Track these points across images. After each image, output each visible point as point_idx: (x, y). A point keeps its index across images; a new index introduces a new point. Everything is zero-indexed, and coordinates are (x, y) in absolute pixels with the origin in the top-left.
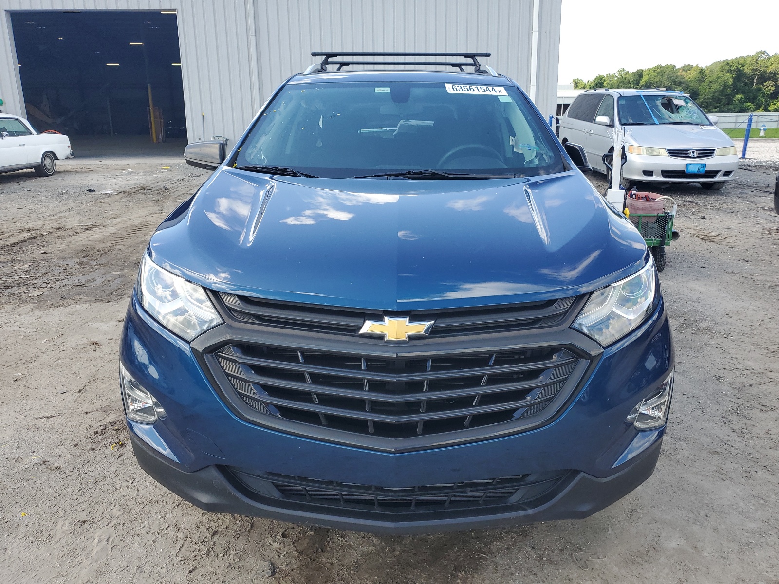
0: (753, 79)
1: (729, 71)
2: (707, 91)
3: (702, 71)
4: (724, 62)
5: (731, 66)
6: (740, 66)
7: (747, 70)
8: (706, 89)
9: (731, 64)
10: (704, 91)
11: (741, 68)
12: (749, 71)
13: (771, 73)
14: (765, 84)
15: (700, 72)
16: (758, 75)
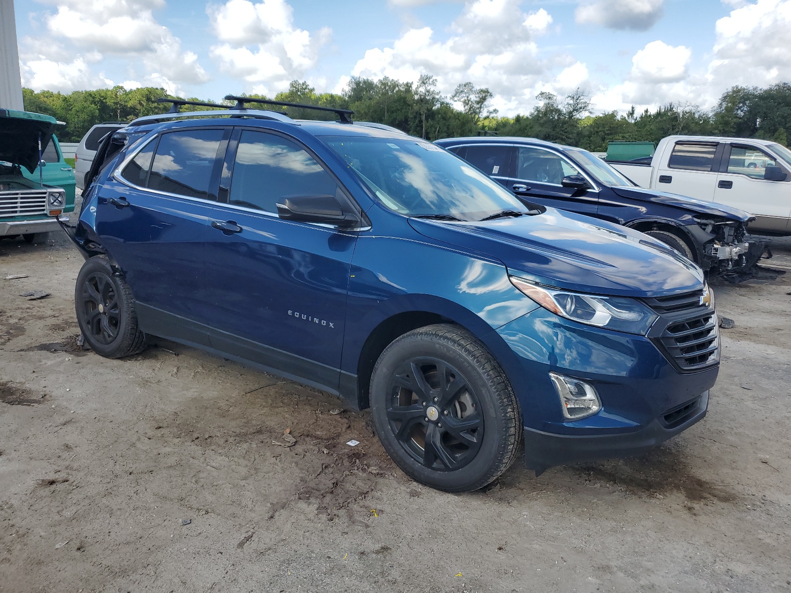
0: (116, 112)
1: (94, 102)
2: (76, 120)
3: (65, 99)
4: (86, 92)
5: (93, 98)
6: (102, 99)
7: (110, 102)
8: (74, 118)
9: (93, 95)
10: (73, 119)
11: (104, 101)
12: (110, 104)
13: (131, 108)
14: (128, 117)
15: (64, 100)
16: (121, 109)
